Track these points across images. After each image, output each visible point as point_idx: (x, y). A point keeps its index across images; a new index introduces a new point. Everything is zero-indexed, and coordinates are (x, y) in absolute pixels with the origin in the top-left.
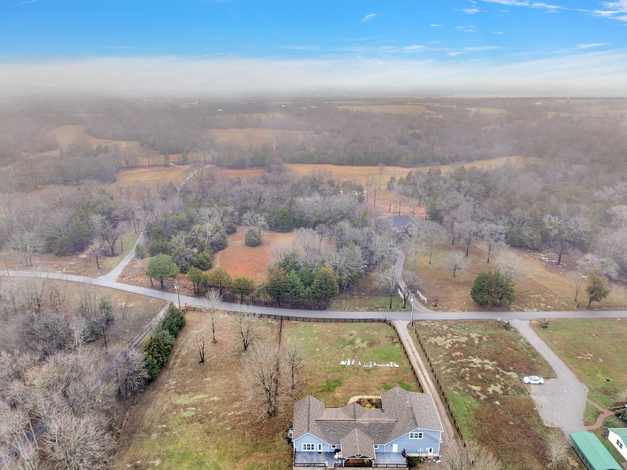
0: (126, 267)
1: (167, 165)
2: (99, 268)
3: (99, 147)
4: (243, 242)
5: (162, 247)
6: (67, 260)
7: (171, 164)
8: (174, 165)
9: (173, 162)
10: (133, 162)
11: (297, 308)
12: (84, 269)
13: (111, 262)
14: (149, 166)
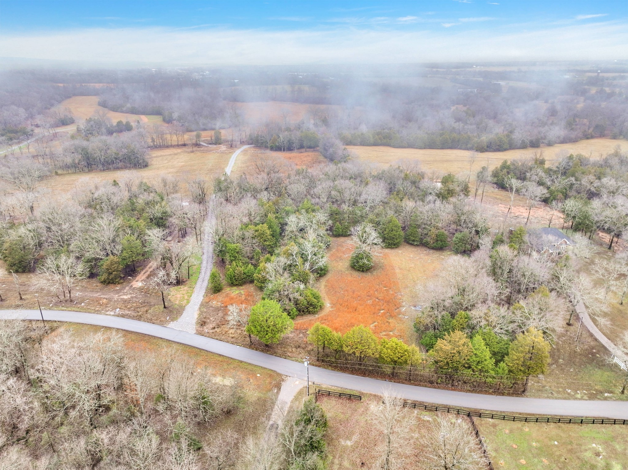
0: (202, 305)
1: (197, 145)
2: (165, 307)
3: (119, 123)
4: (347, 264)
5: (244, 273)
6: (117, 292)
7: (202, 143)
8: (205, 144)
9: (204, 141)
10: (161, 141)
11: (480, 392)
12: (145, 309)
13: (179, 296)
14: (178, 146)
